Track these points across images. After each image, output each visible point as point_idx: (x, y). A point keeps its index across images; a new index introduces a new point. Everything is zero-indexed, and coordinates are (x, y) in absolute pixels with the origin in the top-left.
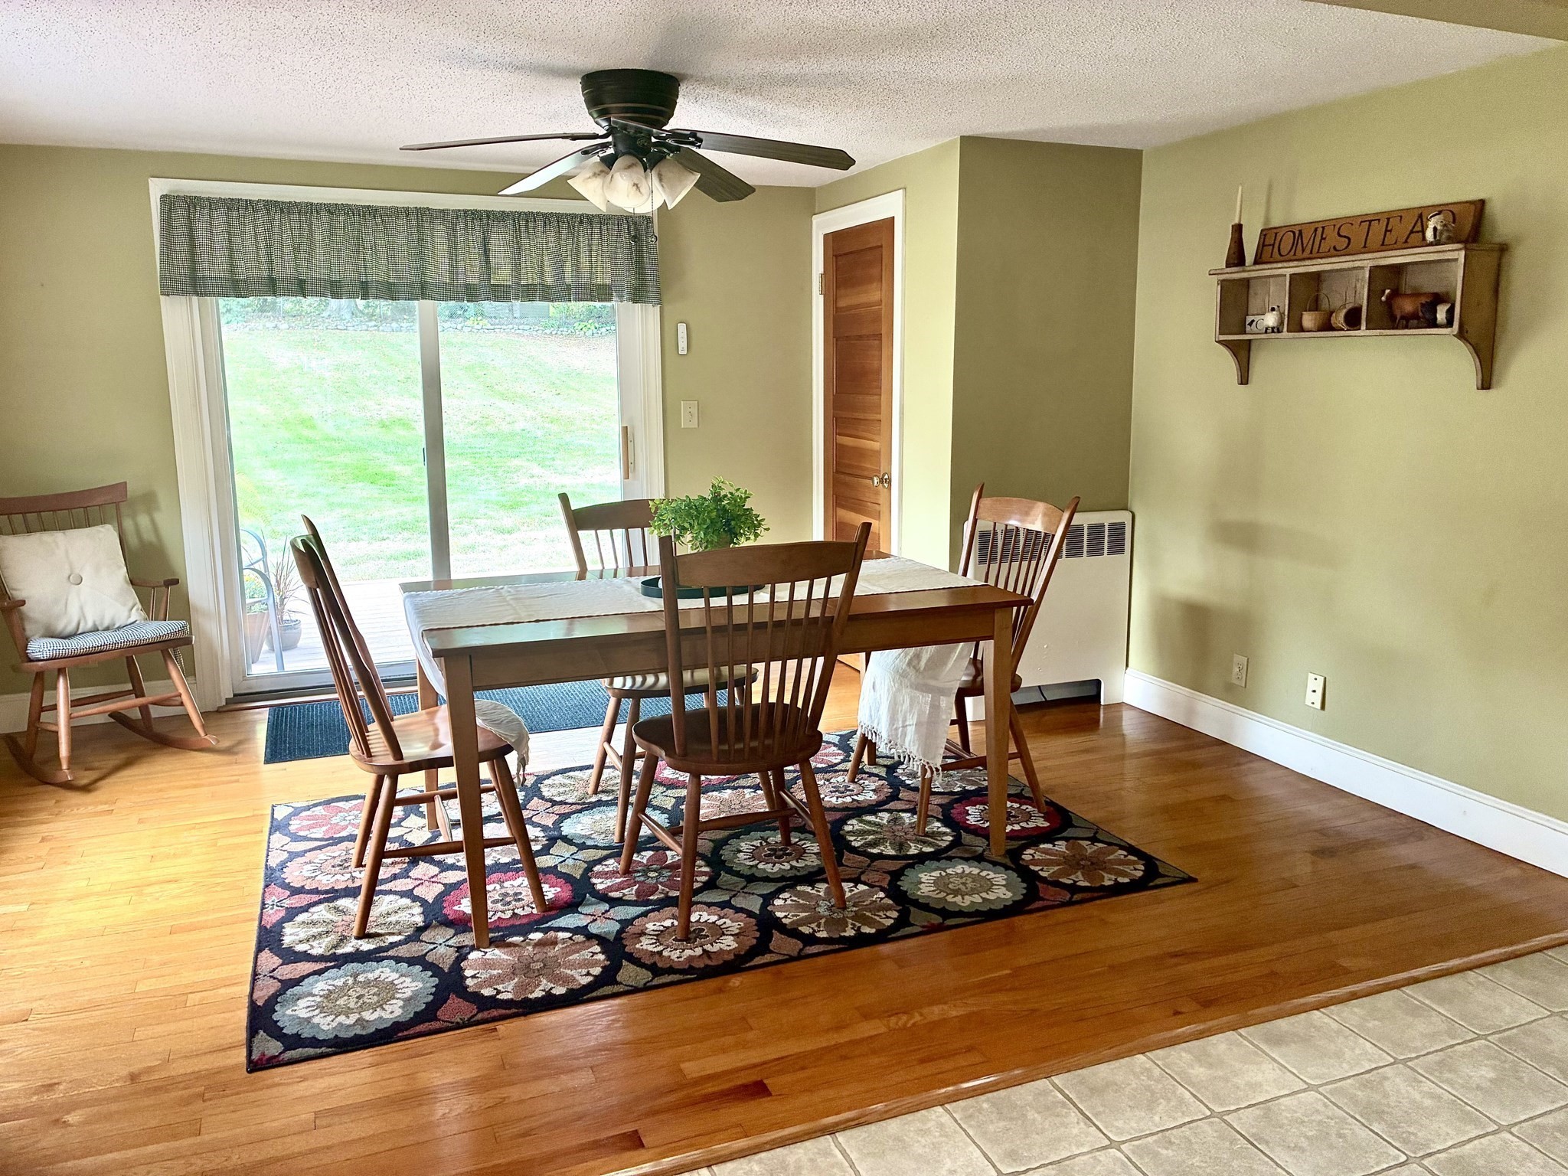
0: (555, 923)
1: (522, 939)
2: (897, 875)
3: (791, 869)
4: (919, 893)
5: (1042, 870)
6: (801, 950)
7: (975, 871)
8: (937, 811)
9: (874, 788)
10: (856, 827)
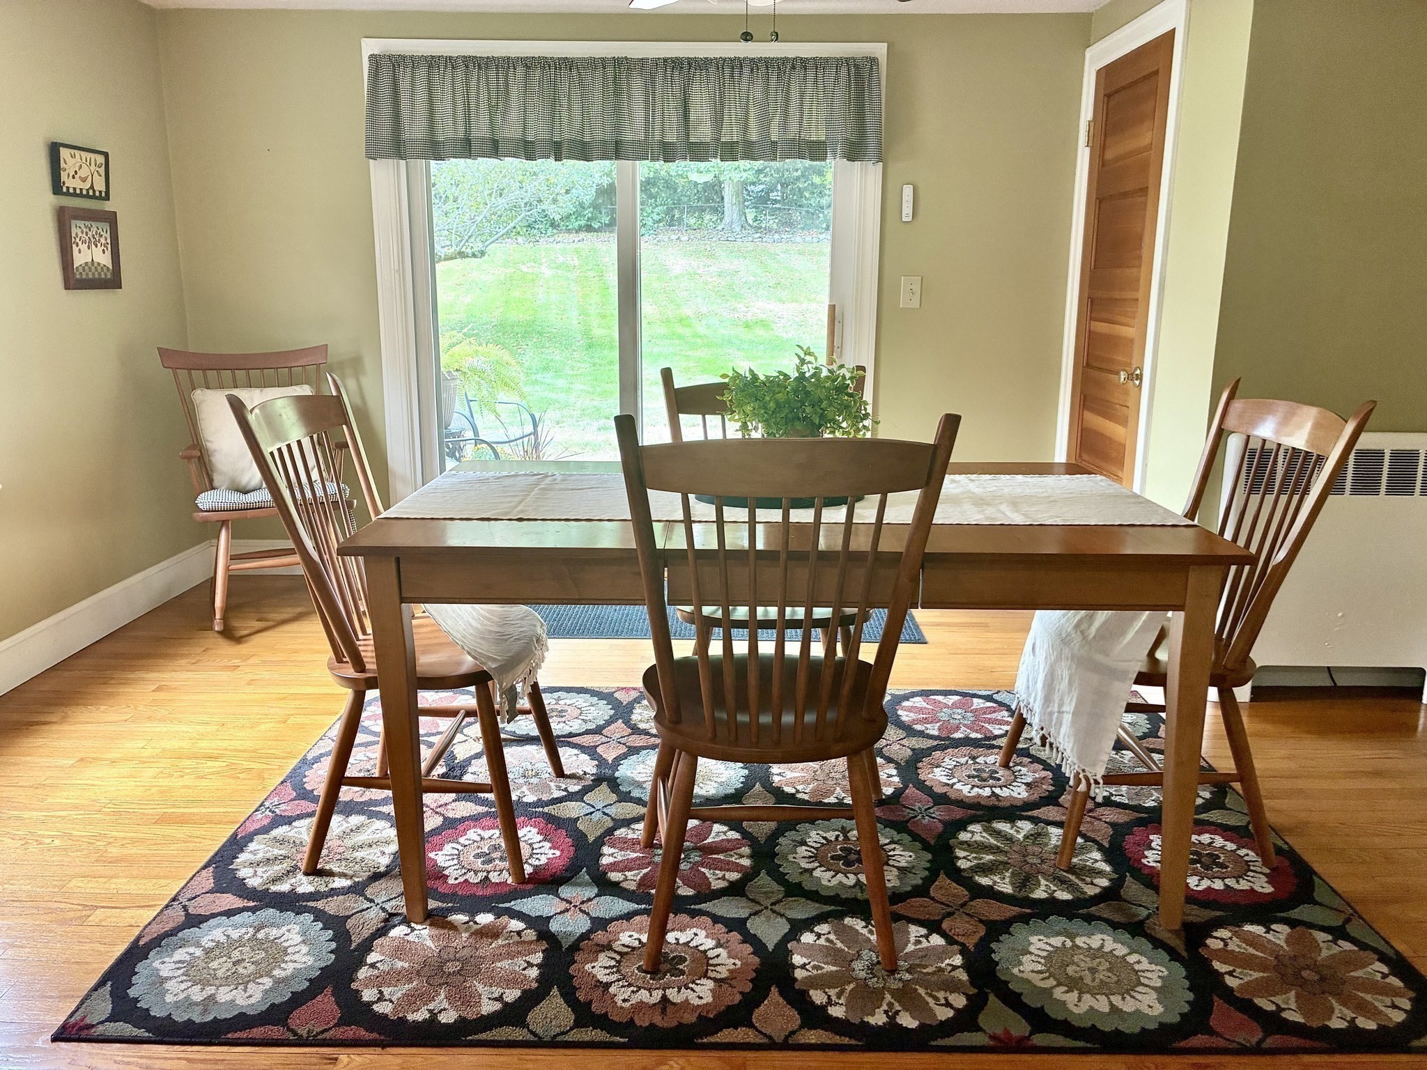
0: (517, 905)
2: (996, 930)
3: (854, 886)
4: (1015, 971)
5: (1230, 973)
6: (793, 1033)
7: (1121, 950)
8: (1103, 833)
9: (1029, 780)
10: (977, 838)
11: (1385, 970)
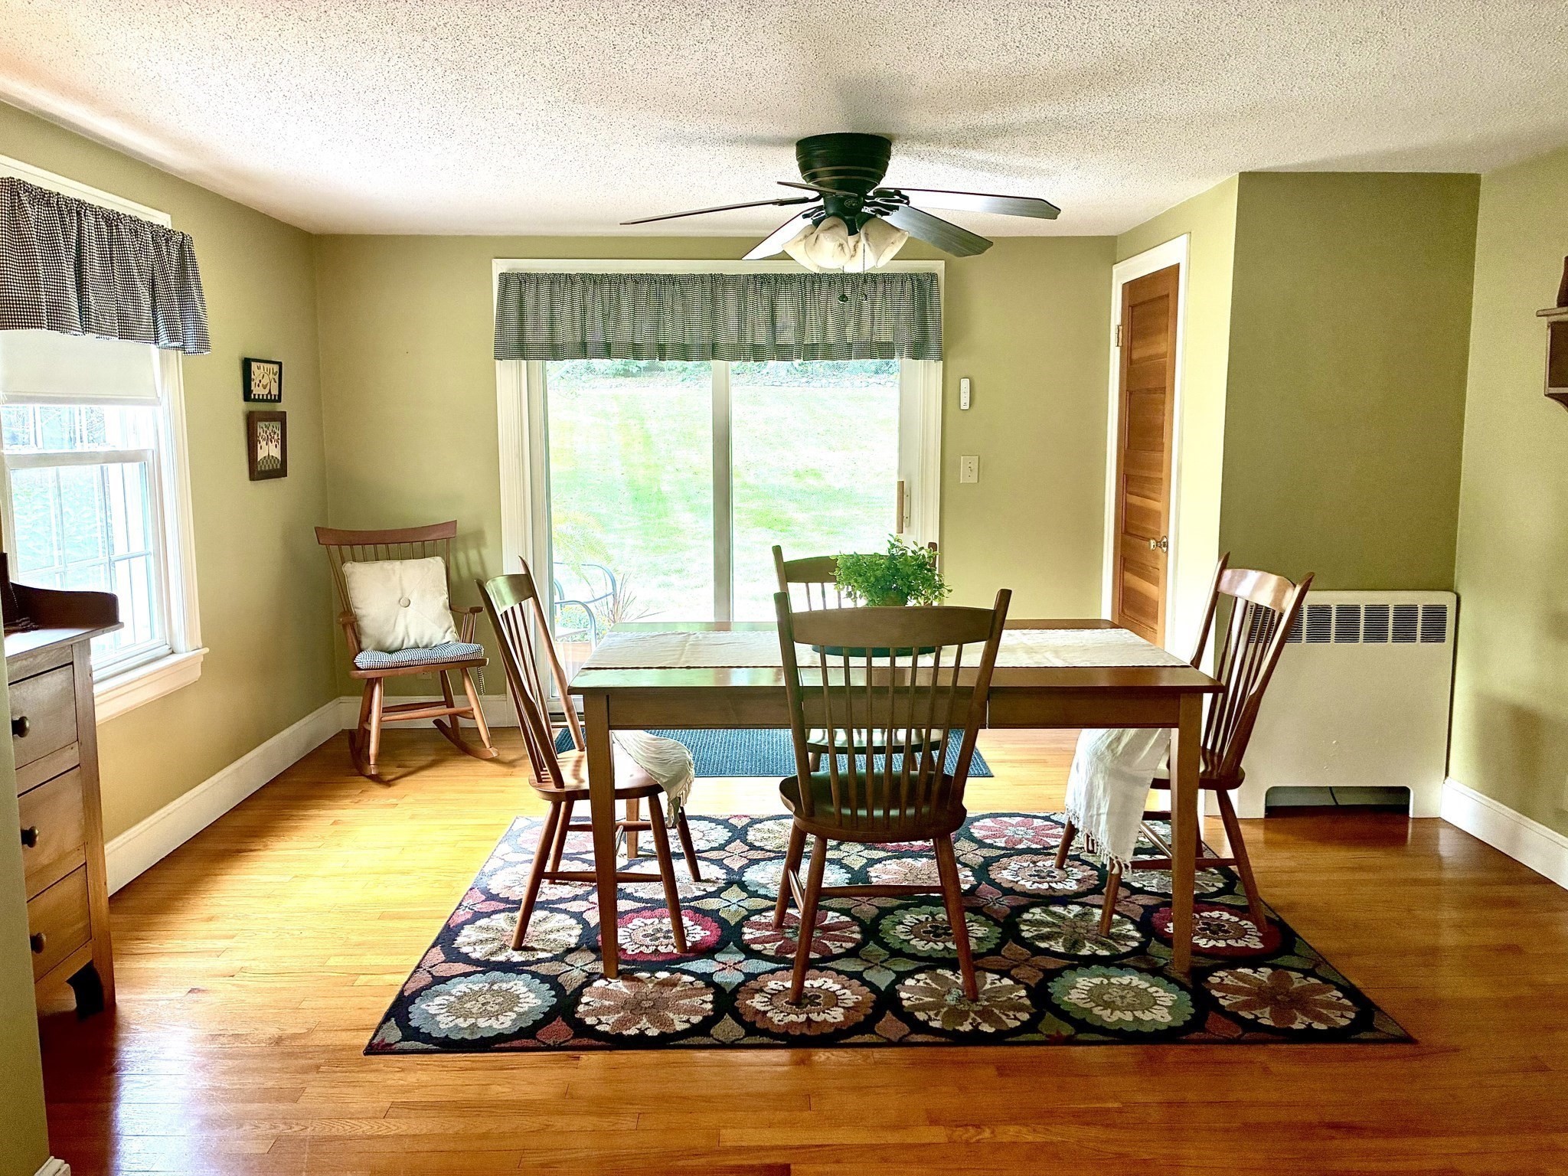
0: (685, 966)
1: (649, 975)
2: (1052, 975)
3: (943, 950)
4: (1066, 998)
5: (1223, 997)
6: (905, 1036)
7: (1144, 985)
8: (1137, 913)
9: (1079, 877)
10: (1037, 917)
11: (1340, 995)
